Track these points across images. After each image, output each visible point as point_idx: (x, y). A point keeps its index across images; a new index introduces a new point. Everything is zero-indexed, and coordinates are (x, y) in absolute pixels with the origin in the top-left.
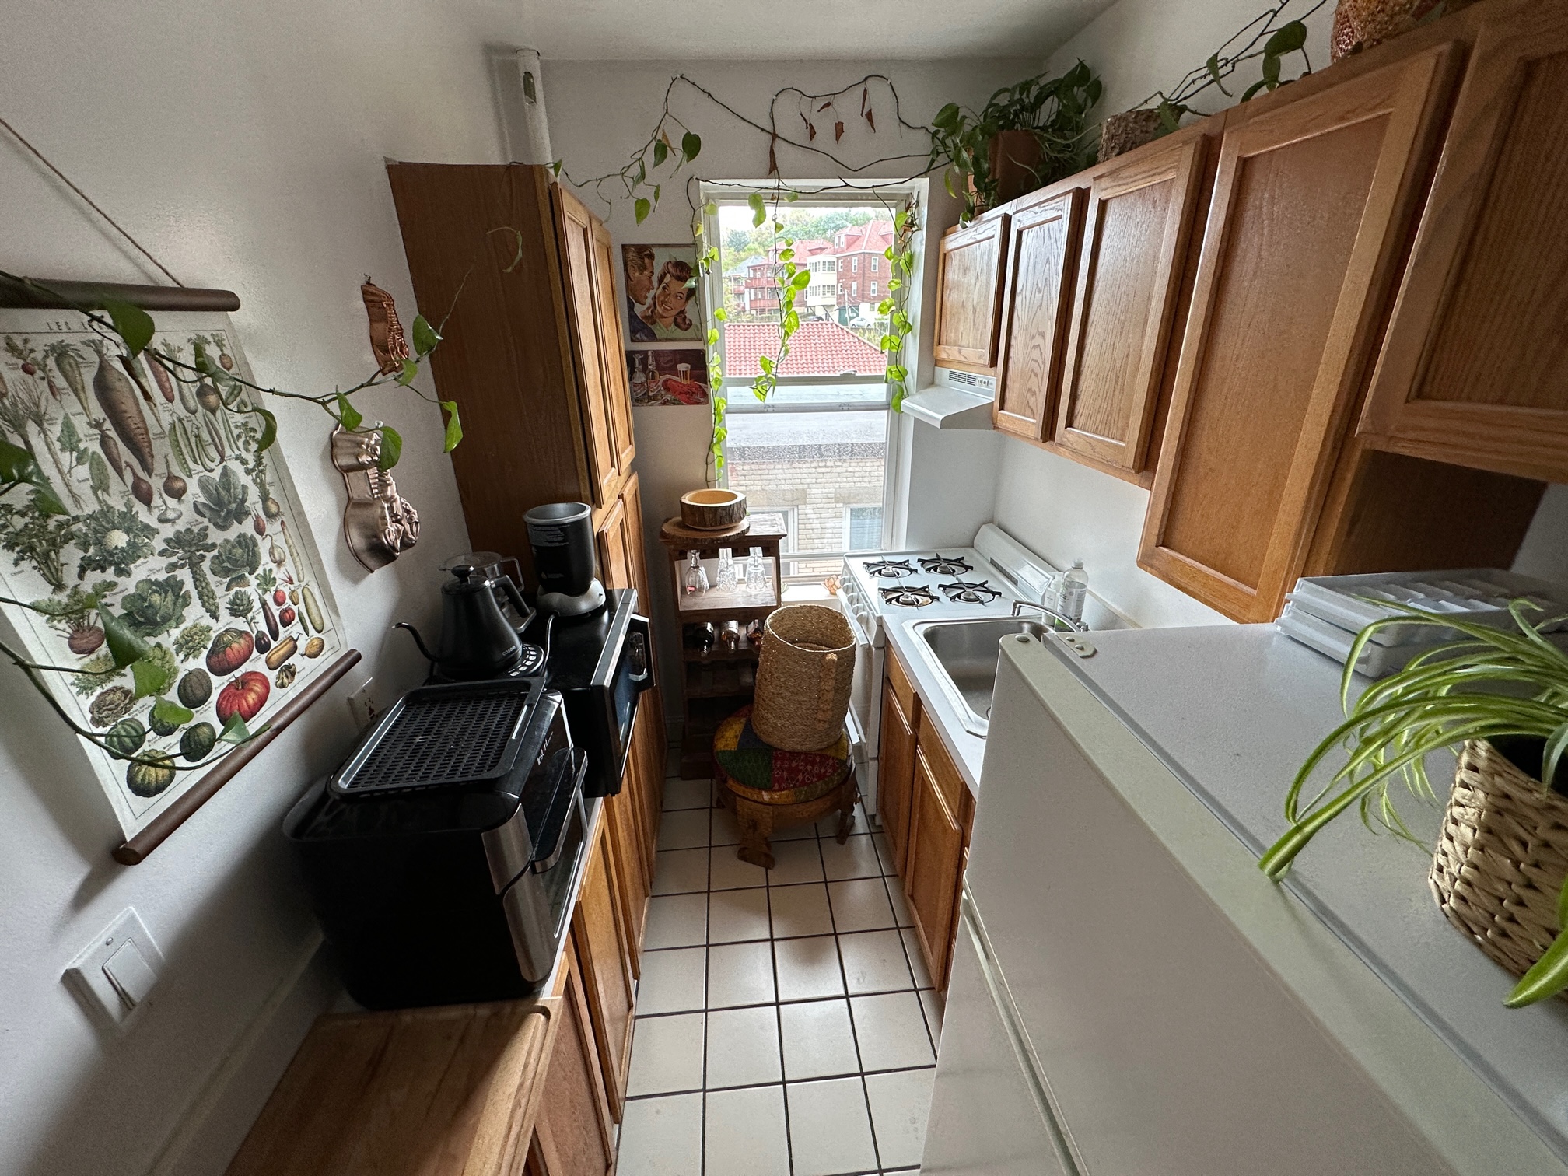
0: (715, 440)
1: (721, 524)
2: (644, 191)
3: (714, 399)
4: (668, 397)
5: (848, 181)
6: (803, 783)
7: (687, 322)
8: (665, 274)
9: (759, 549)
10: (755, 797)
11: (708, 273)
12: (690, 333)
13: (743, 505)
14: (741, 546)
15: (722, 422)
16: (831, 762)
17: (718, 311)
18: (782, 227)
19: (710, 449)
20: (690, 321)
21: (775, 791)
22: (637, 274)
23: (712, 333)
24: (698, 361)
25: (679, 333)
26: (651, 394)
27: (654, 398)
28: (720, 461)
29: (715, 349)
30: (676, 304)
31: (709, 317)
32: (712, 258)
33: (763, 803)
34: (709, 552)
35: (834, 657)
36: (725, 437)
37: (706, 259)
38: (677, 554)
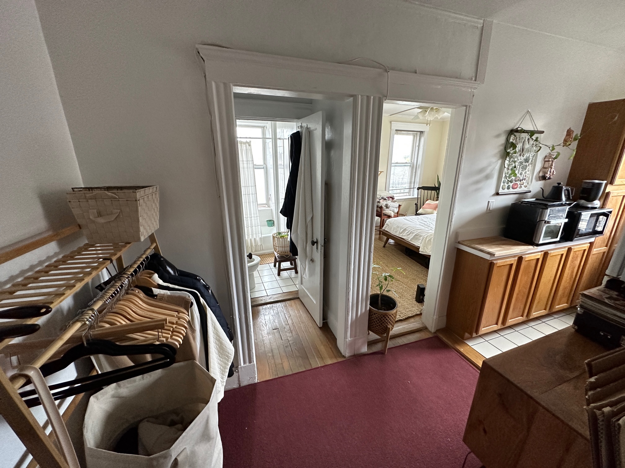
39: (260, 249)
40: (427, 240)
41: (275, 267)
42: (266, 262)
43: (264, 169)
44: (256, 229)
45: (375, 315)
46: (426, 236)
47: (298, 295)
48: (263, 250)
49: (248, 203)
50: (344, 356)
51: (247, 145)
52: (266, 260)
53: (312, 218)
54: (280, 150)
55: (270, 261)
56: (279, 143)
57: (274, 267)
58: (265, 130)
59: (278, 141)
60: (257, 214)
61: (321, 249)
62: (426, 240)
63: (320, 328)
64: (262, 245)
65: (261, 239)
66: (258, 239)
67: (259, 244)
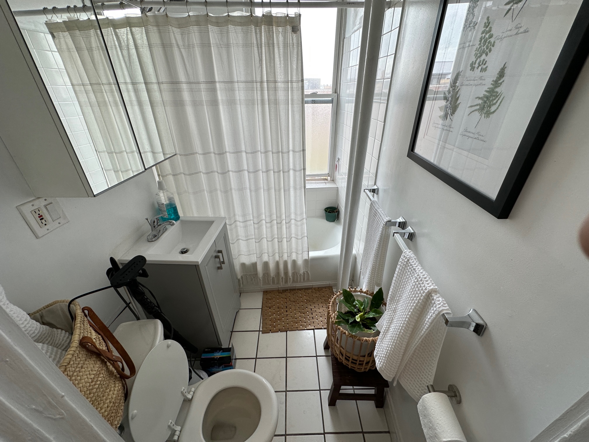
39: (304, 279)
43: (332, 103)
44: (297, 244)
48: (308, 280)
49: (283, 190)
51: (289, 28)
60: (302, 214)
64: (307, 272)
65: (306, 261)
66: (300, 262)
67: (301, 272)
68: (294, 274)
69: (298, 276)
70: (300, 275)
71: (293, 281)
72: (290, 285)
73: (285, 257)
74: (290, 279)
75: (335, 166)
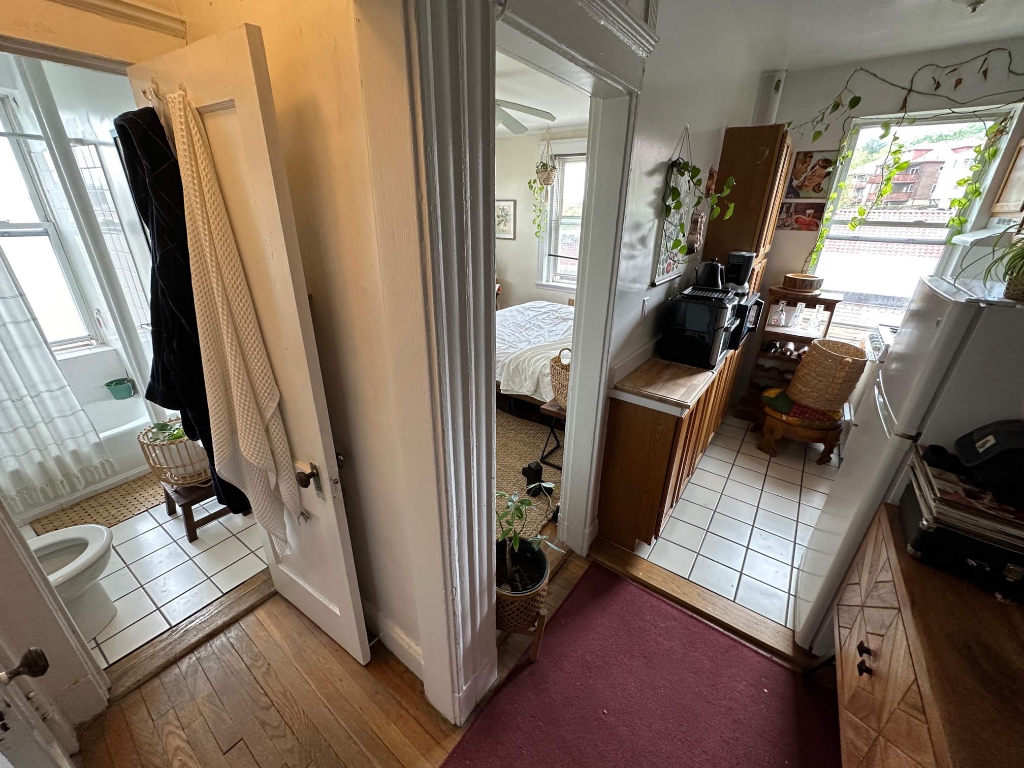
0: (815, 250)
1: (805, 288)
2: (821, 127)
3: (822, 228)
4: (795, 226)
5: (954, 110)
6: (808, 418)
7: (820, 189)
8: (816, 165)
9: (823, 307)
10: (778, 417)
11: (842, 164)
12: (820, 194)
13: (820, 282)
14: (812, 303)
15: (822, 242)
16: (827, 416)
17: (842, 184)
18: (898, 138)
19: (811, 254)
20: (822, 188)
21: (791, 416)
22: (800, 166)
23: (833, 195)
24: (820, 210)
25: (814, 194)
26: (786, 224)
27: (788, 226)
28: (814, 262)
29: (832, 203)
30: (817, 180)
31: (834, 186)
32: (847, 156)
33: (782, 421)
34: (792, 303)
35: (850, 360)
36: (821, 249)
37: (843, 157)
38: (774, 301)
39: (106, 474)
40: (511, 368)
41: (174, 516)
42: (139, 506)
43: (48, 235)
44: (68, 424)
45: (514, 605)
46: (507, 360)
47: (273, 585)
48: (115, 473)
50: (455, 725)
52: (135, 503)
53: (281, 406)
54: (92, 178)
55: (152, 500)
56: (82, 155)
57: (169, 518)
58: (13, 111)
59: (78, 151)
61: (334, 491)
62: (508, 369)
63: (366, 666)
64: (107, 461)
65: (98, 446)
66: (86, 449)
67: (96, 462)
68: (84, 471)
69: (92, 471)
70: (96, 468)
71: (88, 484)
72: (83, 491)
73: (54, 451)
74: (78, 478)
75: (97, 321)
